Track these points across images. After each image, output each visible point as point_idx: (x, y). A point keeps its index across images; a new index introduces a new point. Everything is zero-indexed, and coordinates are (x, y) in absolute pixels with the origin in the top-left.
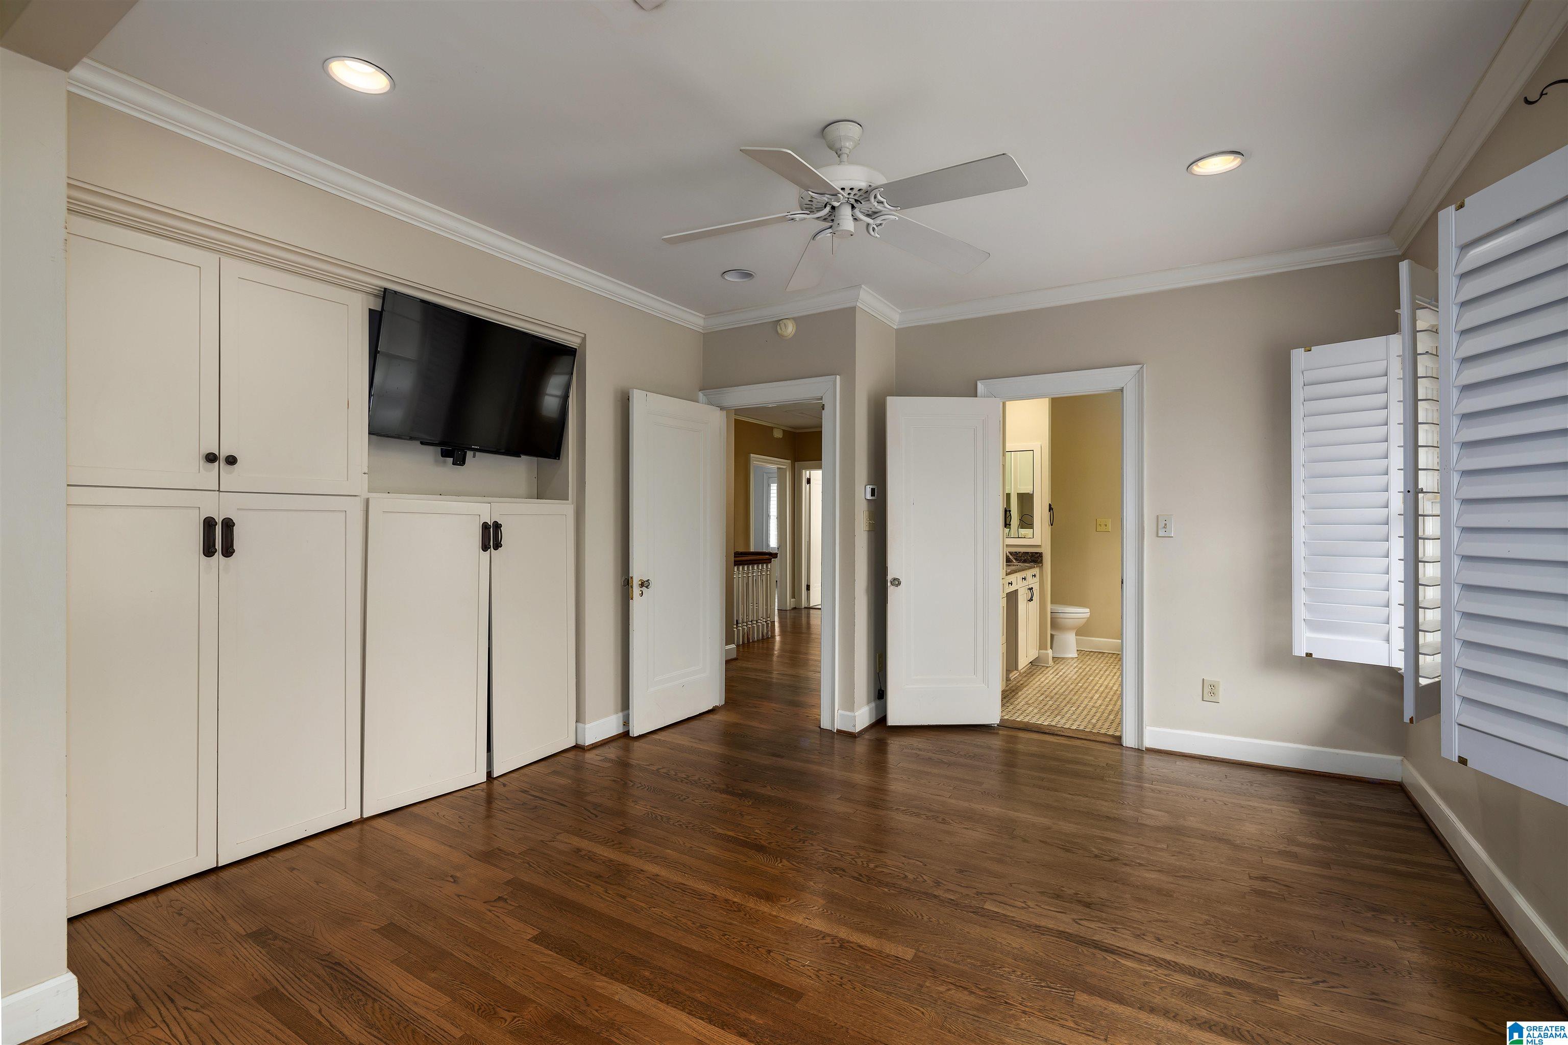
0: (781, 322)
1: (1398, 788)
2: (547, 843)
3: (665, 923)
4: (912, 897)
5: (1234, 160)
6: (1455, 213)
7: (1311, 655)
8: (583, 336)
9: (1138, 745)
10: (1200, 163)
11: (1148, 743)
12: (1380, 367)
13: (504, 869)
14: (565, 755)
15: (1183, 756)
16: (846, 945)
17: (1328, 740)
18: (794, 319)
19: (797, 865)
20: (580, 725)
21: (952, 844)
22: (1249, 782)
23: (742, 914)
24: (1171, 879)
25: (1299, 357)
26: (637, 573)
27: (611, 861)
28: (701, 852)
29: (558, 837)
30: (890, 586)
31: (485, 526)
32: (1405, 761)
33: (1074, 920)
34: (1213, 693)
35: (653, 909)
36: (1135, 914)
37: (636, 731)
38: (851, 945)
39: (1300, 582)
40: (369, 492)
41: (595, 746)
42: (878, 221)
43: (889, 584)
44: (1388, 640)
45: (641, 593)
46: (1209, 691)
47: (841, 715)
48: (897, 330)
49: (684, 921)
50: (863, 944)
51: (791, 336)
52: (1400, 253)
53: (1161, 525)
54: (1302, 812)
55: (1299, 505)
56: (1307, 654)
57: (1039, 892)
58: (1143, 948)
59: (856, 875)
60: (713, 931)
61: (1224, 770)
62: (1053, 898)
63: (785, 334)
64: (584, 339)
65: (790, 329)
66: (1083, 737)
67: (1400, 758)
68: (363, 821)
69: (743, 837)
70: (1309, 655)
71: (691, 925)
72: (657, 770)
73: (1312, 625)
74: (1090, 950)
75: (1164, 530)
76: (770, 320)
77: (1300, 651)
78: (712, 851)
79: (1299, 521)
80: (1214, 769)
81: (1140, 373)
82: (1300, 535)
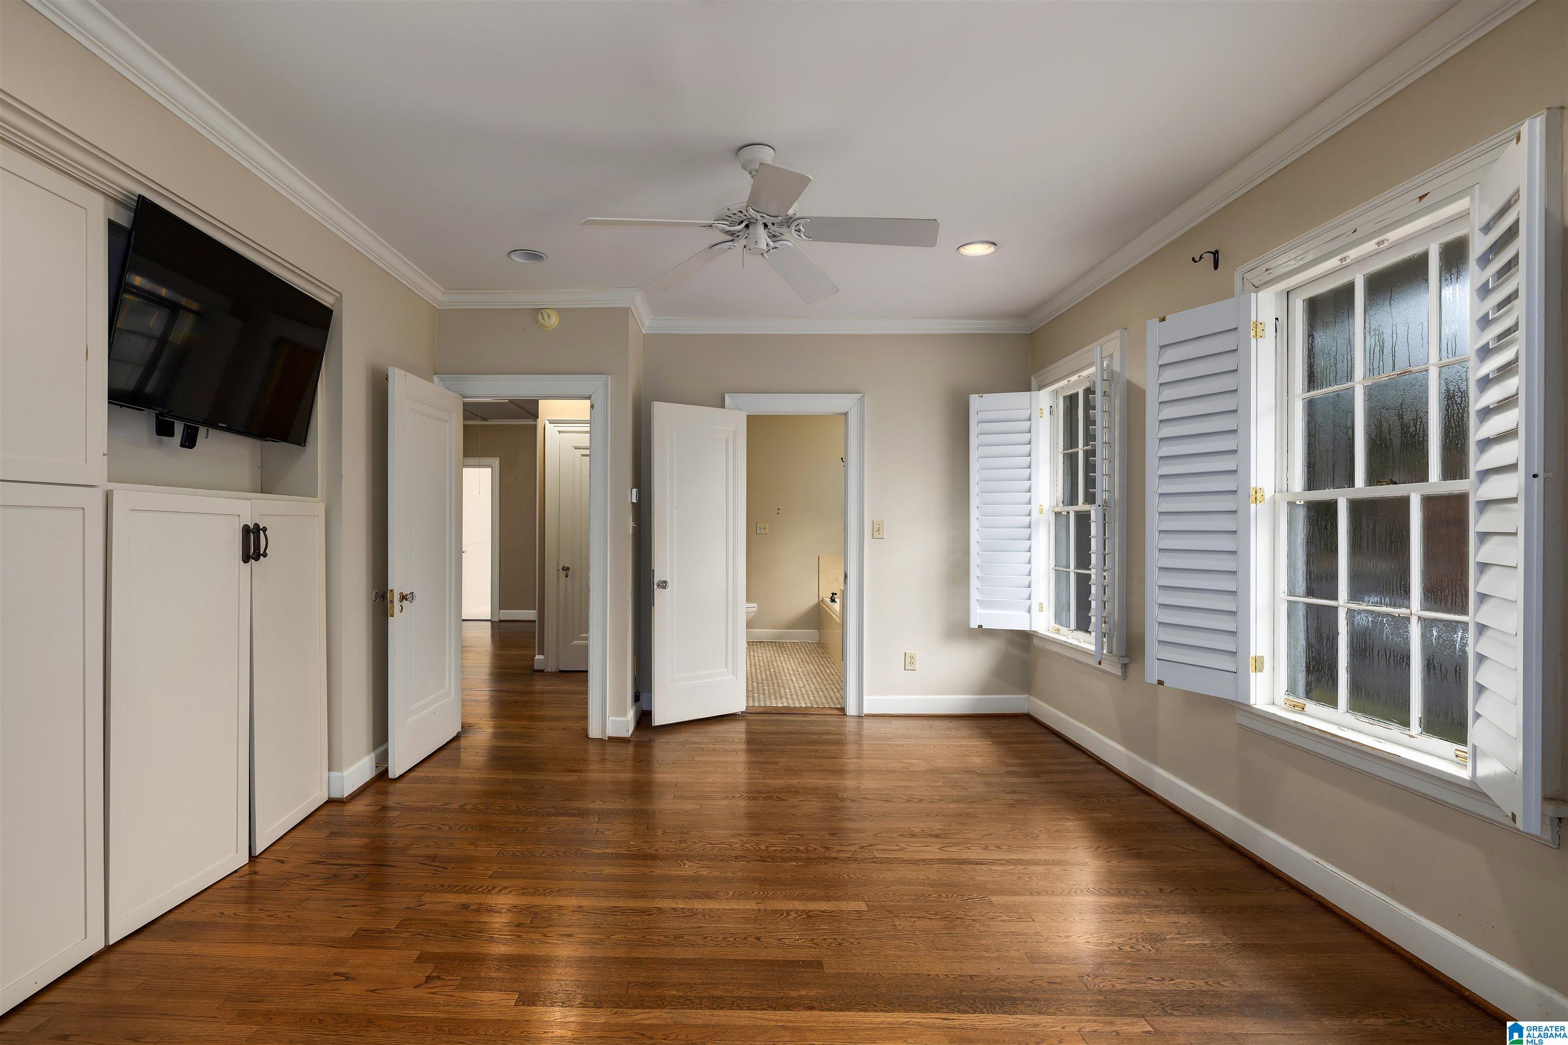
0: (543, 311)
1: (1028, 717)
2: (419, 908)
3: (639, 946)
4: (819, 864)
5: (988, 248)
6: (1159, 324)
7: (982, 626)
8: (338, 295)
9: (859, 714)
10: (966, 247)
11: (866, 711)
12: (1026, 414)
13: (398, 949)
14: (320, 813)
15: (892, 716)
16: (811, 914)
17: (986, 689)
18: (557, 310)
19: (700, 863)
20: (334, 774)
21: (804, 815)
22: (947, 728)
23: (700, 916)
24: (966, 806)
25: (976, 402)
26: (397, 583)
27: (515, 906)
28: (600, 874)
29: (423, 899)
30: (656, 589)
31: (246, 530)
32: (1030, 696)
33: (939, 849)
34: (912, 663)
35: (612, 937)
36: (969, 834)
37: (395, 771)
38: (814, 913)
39: (974, 572)
40: (109, 481)
41: (354, 796)
42: (777, 244)
43: (655, 587)
44: (1029, 611)
45: (401, 608)
46: (909, 662)
47: (613, 722)
48: (644, 334)
49: (656, 938)
50: (822, 909)
51: (551, 328)
52: (1029, 332)
53: (876, 528)
54: (994, 743)
55: (974, 513)
56: (979, 626)
57: (899, 836)
58: (995, 855)
59: (759, 858)
60: (693, 938)
61: (925, 722)
62: (911, 837)
63: (548, 324)
64: (339, 299)
65: (553, 321)
66: (815, 713)
67: (1026, 696)
68: (109, 949)
69: (624, 851)
70: (980, 626)
71: (664, 939)
72: (461, 807)
73: (983, 604)
74: (968, 866)
75: (878, 532)
76: (528, 307)
77: (974, 625)
78: (608, 870)
79: (974, 525)
80: (919, 722)
81: (861, 400)
82: (974, 536)
